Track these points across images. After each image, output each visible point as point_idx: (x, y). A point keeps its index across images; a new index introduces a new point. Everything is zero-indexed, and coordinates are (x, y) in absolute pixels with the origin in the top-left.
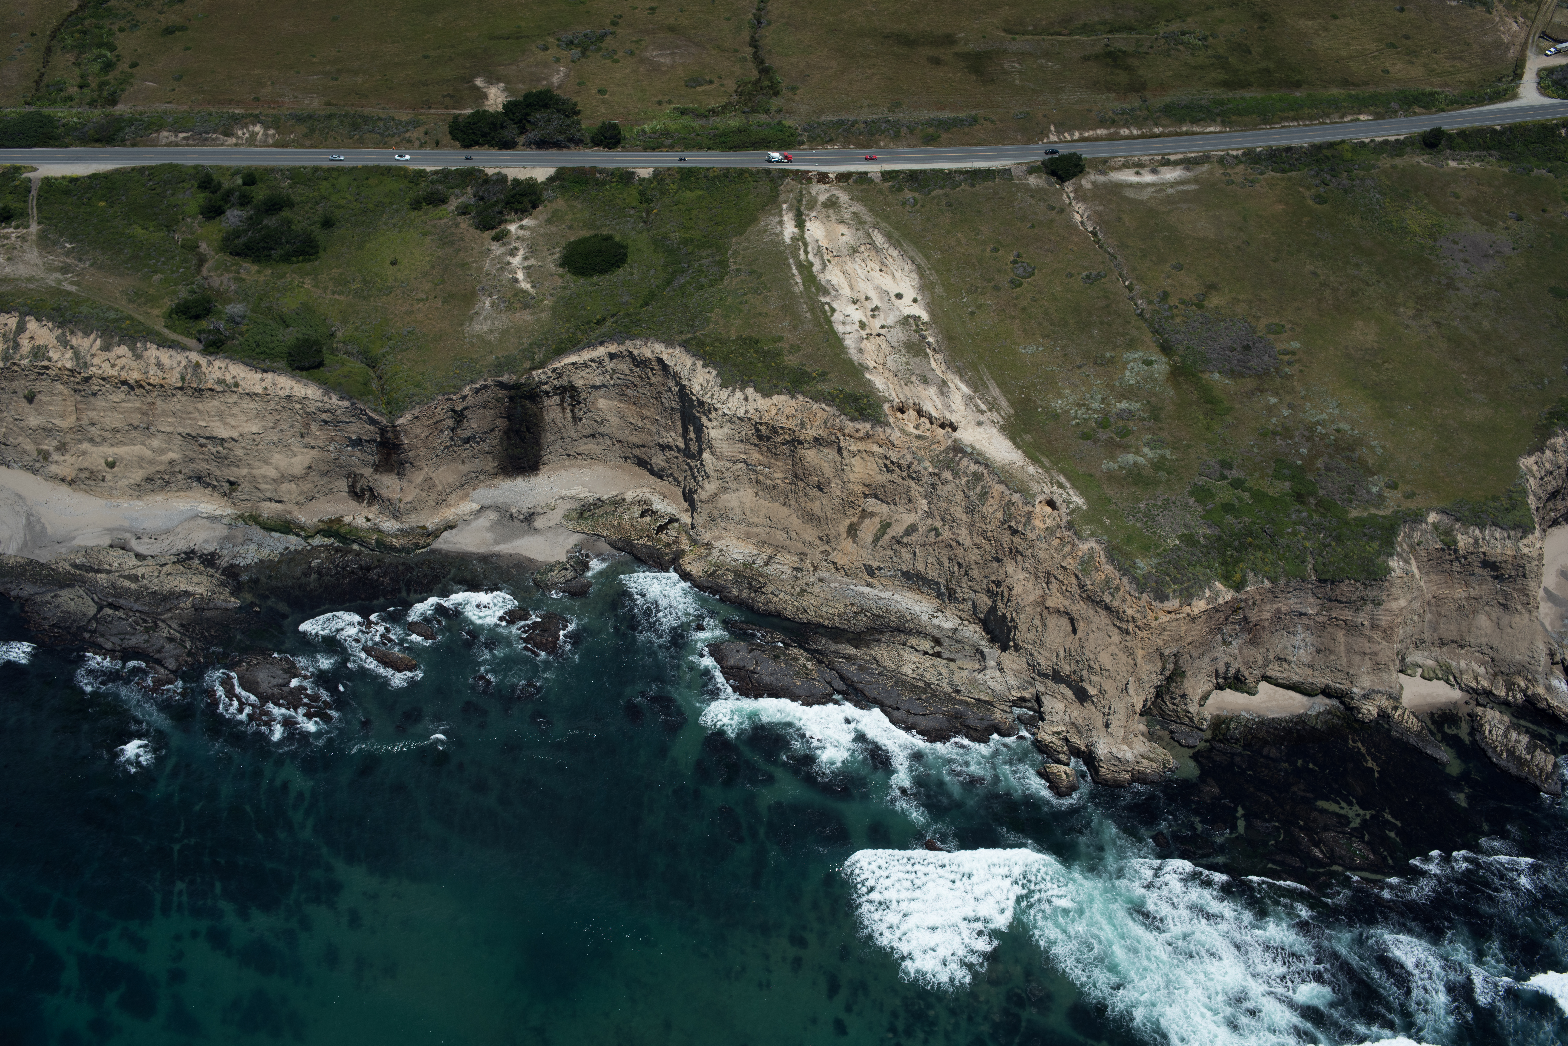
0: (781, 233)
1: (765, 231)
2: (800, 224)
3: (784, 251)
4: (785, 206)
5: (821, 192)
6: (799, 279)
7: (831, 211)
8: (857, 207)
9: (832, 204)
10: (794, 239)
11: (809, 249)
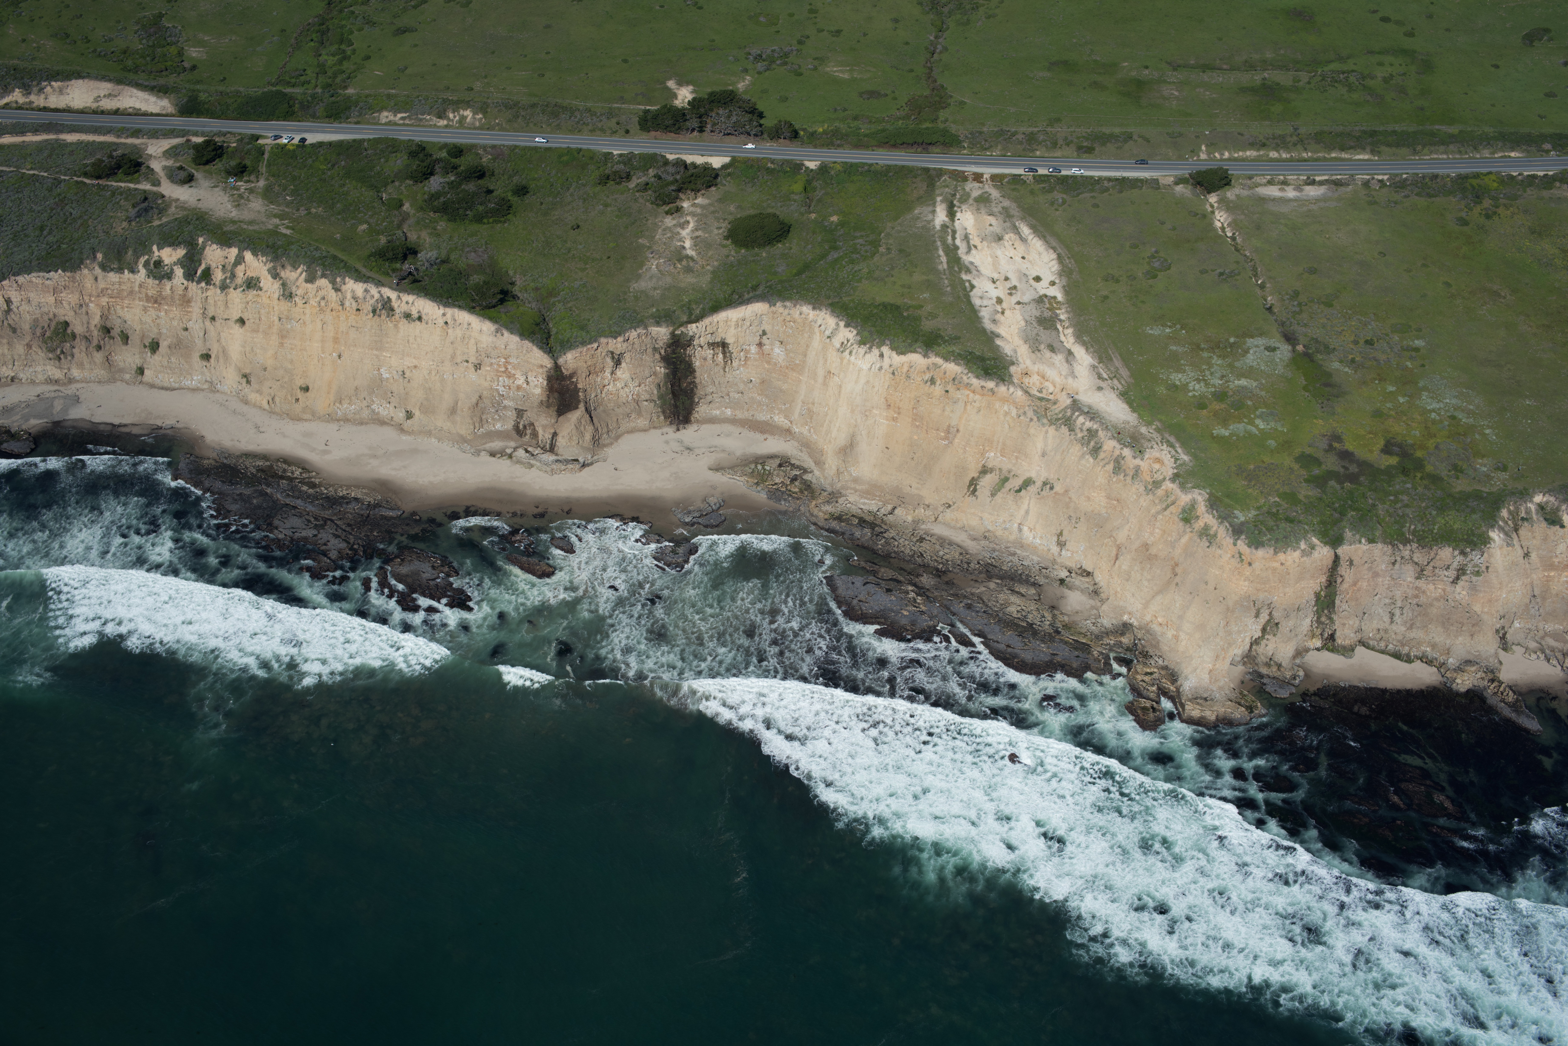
0: (933, 220)
1: (918, 218)
2: (951, 214)
3: (933, 236)
4: (939, 199)
5: (974, 189)
6: (944, 259)
7: (982, 205)
8: (1007, 203)
9: (983, 200)
10: (944, 227)
11: (957, 236)
